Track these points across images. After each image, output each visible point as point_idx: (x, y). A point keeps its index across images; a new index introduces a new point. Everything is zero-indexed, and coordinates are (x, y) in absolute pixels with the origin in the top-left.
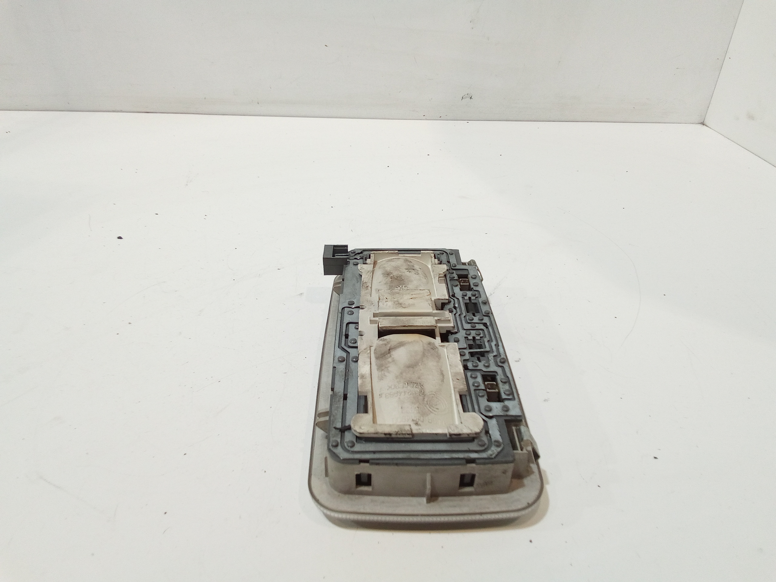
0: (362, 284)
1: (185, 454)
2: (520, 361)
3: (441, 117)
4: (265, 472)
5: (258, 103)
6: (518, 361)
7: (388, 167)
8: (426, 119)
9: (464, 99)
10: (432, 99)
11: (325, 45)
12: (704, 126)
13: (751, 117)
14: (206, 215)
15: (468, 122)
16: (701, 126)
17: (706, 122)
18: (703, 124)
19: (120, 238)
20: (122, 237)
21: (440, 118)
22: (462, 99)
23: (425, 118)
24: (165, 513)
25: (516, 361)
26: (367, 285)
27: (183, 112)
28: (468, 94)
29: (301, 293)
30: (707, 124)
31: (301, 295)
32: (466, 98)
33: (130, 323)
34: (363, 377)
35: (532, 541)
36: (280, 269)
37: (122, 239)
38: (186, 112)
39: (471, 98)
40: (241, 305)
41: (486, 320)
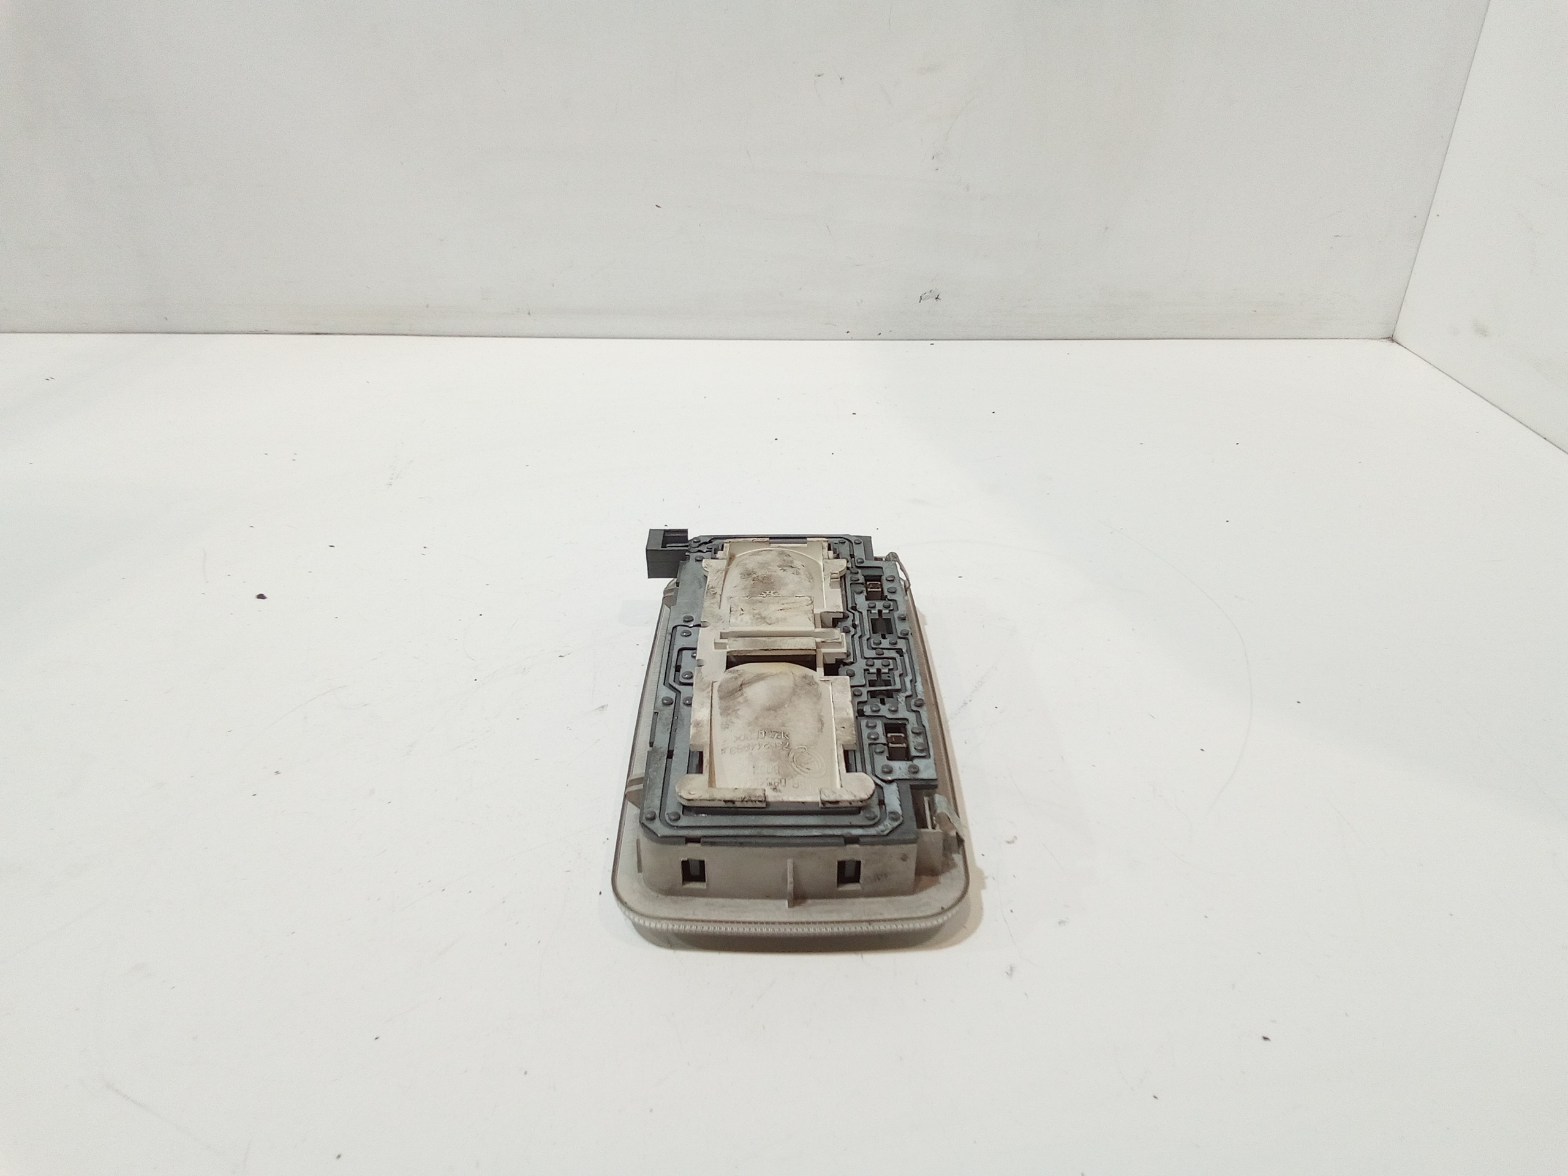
0: (707, 590)
1: (377, 1038)
3: (880, 334)
5: (529, 314)
6: (1012, 842)
7: (776, 439)
8: (852, 339)
10: (862, 301)
11: (657, 206)
12: (1394, 344)
13: (1481, 331)
14: (425, 547)
15: (933, 344)
16: (1388, 343)
17: (1397, 337)
18: (1391, 339)
19: (261, 597)
20: (265, 595)
21: (879, 337)
22: (920, 302)
23: (849, 336)
25: (1008, 842)
26: (714, 591)
27: (384, 332)
28: (931, 291)
30: (1399, 341)
31: (601, 709)
32: (925, 299)
33: (277, 773)
34: (698, 724)
36: (563, 655)
37: (265, 600)
38: (391, 332)
39: (936, 298)
40: (488, 731)
41: (901, 644)
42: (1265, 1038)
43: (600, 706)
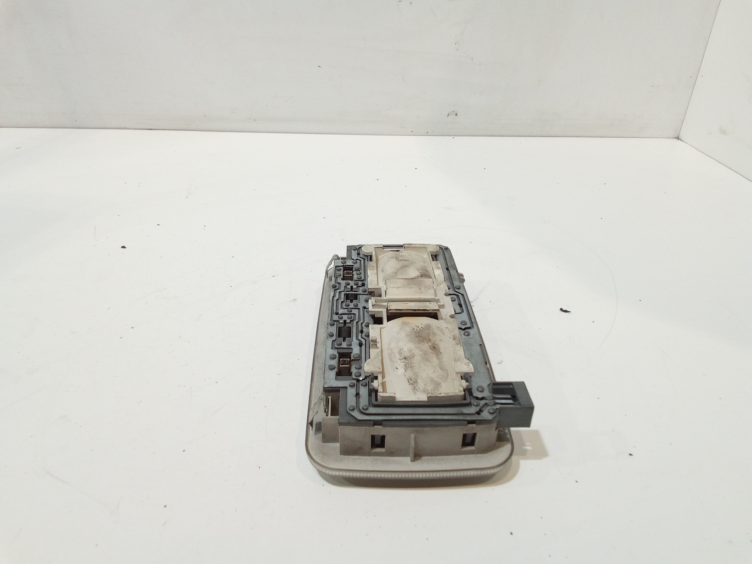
0: (461, 342)
1: (184, 451)
2: (502, 363)
3: (428, 133)
4: (260, 467)
5: (255, 120)
6: (501, 363)
7: (378, 180)
8: (414, 135)
9: (450, 115)
10: (419, 116)
11: (319, 66)
12: (679, 140)
13: (723, 132)
14: (205, 226)
15: (454, 138)
16: (676, 141)
17: (680, 137)
18: (678, 138)
19: (123, 247)
20: (126, 247)
21: (427, 134)
22: (448, 117)
23: (413, 133)
24: (165, 506)
26: (456, 341)
27: (184, 129)
28: (453, 111)
29: (295, 299)
30: (682, 139)
31: (294, 300)
32: (451, 115)
33: (132, 328)
34: (438, 268)
35: (513, 533)
36: (274, 276)
37: (126, 249)
38: (187, 129)
39: (456, 115)
40: (238, 310)
41: (336, 317)
42: (630, 455)
43: (293, 299)
